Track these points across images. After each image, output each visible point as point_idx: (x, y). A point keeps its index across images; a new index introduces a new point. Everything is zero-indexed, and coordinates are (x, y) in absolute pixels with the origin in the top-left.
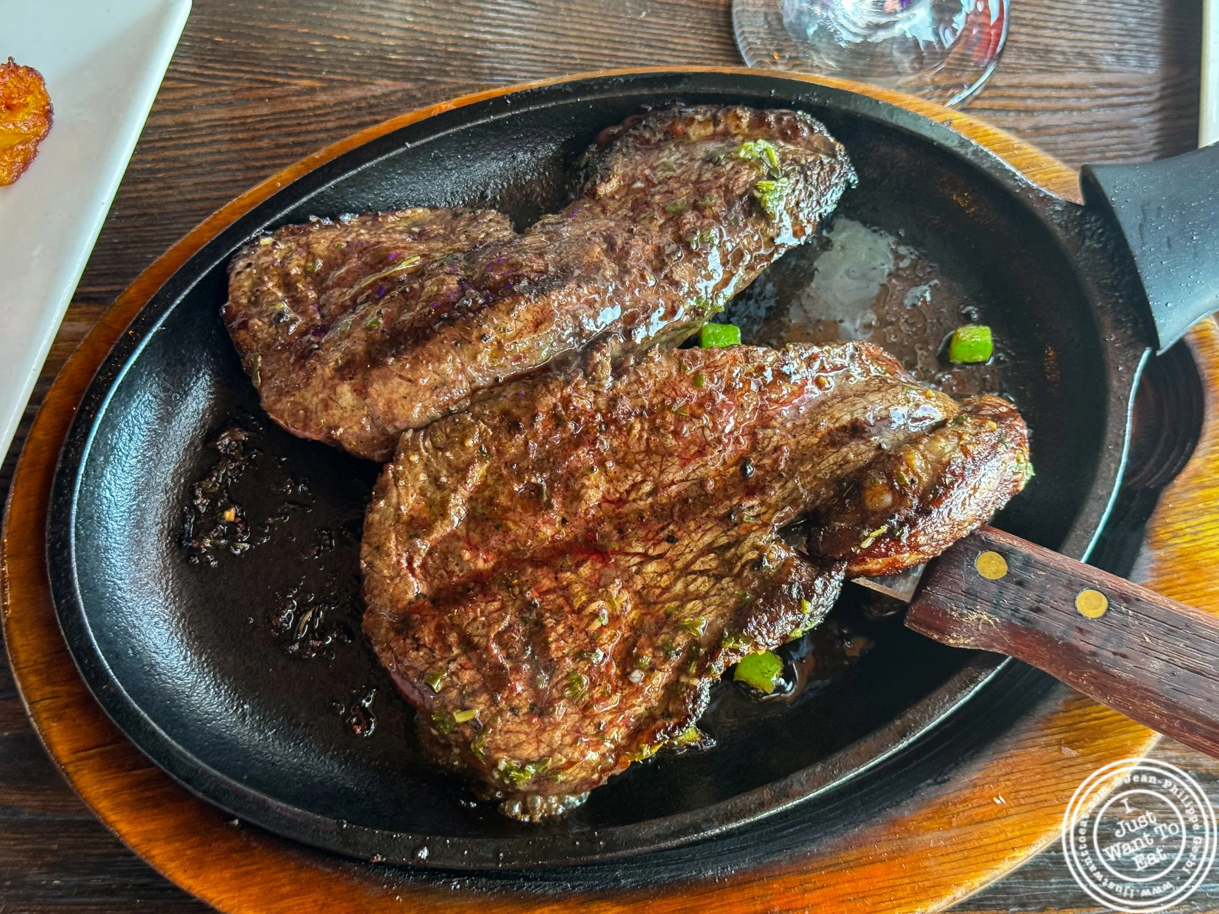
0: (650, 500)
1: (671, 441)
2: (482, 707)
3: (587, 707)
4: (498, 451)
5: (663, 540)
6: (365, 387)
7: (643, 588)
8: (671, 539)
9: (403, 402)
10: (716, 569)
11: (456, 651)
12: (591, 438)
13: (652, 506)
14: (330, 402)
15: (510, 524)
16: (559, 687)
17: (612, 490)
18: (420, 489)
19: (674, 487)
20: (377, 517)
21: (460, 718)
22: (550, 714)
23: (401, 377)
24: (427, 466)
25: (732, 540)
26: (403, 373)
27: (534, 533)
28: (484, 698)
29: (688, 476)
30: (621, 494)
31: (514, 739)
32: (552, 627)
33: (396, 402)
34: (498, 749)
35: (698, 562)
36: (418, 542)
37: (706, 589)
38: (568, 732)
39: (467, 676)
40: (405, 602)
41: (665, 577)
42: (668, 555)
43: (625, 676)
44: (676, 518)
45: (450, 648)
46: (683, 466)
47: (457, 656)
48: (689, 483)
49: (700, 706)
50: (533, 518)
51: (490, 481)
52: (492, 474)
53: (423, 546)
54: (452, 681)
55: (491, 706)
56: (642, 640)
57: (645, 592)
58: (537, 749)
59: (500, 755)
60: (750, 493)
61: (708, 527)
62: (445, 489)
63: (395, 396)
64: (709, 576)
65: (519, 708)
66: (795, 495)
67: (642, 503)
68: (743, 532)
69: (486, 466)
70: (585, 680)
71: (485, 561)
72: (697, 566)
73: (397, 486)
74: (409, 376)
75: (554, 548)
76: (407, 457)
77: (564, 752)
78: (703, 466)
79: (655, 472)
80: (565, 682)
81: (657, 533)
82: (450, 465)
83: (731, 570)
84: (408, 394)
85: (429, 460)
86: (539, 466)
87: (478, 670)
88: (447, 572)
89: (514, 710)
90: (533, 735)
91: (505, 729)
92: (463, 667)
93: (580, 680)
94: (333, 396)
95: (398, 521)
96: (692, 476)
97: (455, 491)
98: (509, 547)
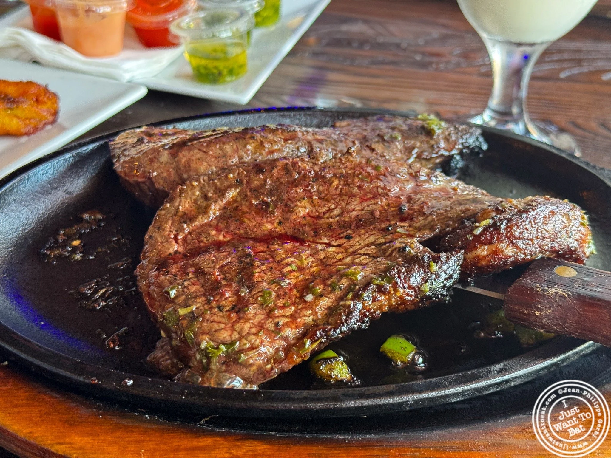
0: (337, 218)
1: (356, 190)
2: (199, 305)
3: (272, 310)
4: (247, 182)
5: (342, 238)
6: (177, 153)
7: (324, 258)
8: (348, 237)
9: (197, 161)
10: (375, 253)
11: (191, 275)
12: (306, 183)
13: (338, 221)
14: (154, 159)
15: (246, 220)
16: (255, 297)
17: (314, 211)
18: (194, 200)
19: (354, 212)
20: (163, 212)
21: (182, 312)
22: (245, 312)
23: (200, 150)
24: (202, 189)
25: (387, 240)
26: (202, 148)
27: (260, 226)
28: (201, 300)
29: (364, 208)
30: (320, 213)
31: (216, 326)
32: (258, 266)
33: (193, 160)
34: (203, 333)
35: (364, 249)
36: (185, 226)
37: (366, 262)
38: (255, 326)
39: (193, 289)
40: (167, 254)
41: (340, 255)
42: (344, 245)
43: (302, 297)
44: (352, 227)
45: (188, 274)
46: (361, 202)
47: (191, 278)
48: (363, 212)
49: (351, 319)
50: (260, 218)
51: (239, 199)
52: (240, 196)
53: (187, 228)
54: (183, 291)
55: (206, 304)
56: (318, 281)
57: (325, 260)
58: (231, 335)
59: (204, 337)
60: (403, 220)
61: (373, 233)
62: (209, 200)
63: (193, 158)
64: (369, 256)
65: (224, 306)
66: (432, 223)
67: (332, 220)
68: (395, 237)
69: (238, 190)
70: (274, 294)
71: (224, 237)
72: (362, 251)
73: (180, 196)
74: (205, 150)
75: (270, 235)
76: (191, 183)
77: (249, 339)
78: (374, 204)
79: (343, 204)
80: (260, 294)
81: (339, 234)
82: (216, 188)
83: (384, 254)
84: (202, 158)
85: (204, 185)
86: (270, 193)
87: (203, 286)
88: (198, 241)
89: (220, 308)
90: (230, 325)
91: (211, 319)
92: (193, 284)
93: (270, 294)
94: (157, 157)
95: (175, 215)
96: (367, 208)
97: (216, 202)
98: (241, 231)
